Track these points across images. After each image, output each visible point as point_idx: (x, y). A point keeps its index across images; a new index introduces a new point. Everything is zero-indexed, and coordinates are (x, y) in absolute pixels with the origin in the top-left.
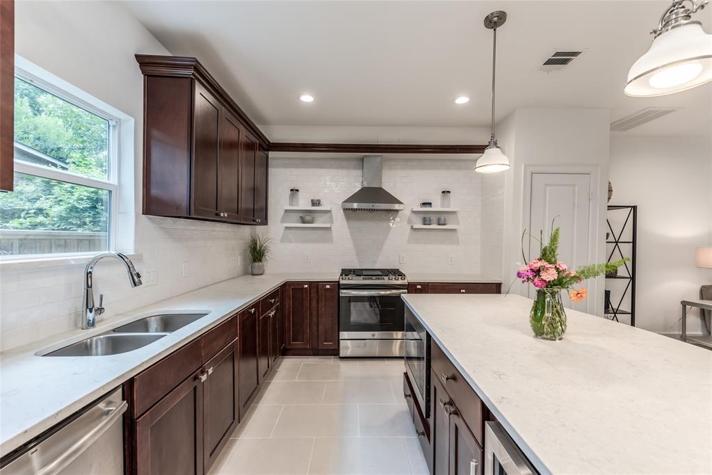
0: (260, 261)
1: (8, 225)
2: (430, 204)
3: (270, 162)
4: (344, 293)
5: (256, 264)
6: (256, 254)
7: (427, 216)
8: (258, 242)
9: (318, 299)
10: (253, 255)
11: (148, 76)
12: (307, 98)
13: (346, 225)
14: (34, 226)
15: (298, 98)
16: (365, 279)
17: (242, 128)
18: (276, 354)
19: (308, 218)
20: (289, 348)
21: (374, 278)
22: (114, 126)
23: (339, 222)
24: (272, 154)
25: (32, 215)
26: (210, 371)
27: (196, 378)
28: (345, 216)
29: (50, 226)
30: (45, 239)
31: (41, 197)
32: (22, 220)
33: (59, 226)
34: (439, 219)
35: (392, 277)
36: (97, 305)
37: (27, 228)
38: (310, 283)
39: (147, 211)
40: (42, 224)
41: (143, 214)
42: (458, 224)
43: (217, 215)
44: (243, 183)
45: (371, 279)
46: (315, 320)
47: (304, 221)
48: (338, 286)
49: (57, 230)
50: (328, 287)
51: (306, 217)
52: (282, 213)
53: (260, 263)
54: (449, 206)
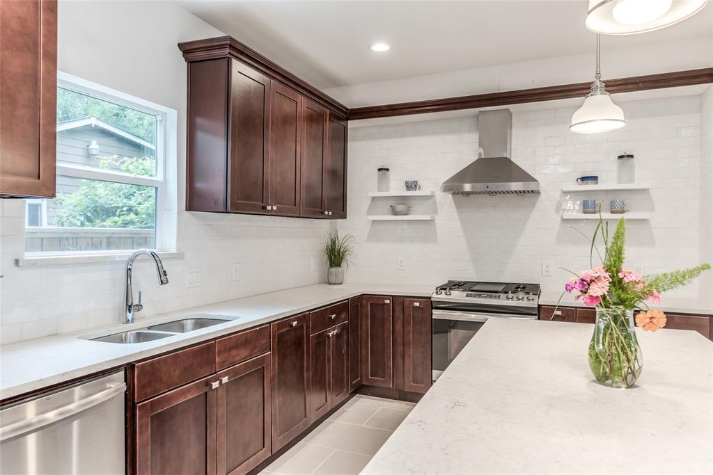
0: (339, 265)
1: (105, 223)
2: (595, 178)
3: (350, 133)
4: (437, 314)
5: (334, 270)
6: (335, 256)
7: (590, 199)
8: (337, 242)
9: (404, 321)
10: (330, 259)
11: (191, 62)
12: (381, 47)
13: (457, 217)
14: (126, 224)
15: (369, 47)
16: (471, 296)
17: (300, 98)
18: (342, 388)
19: (400, 208)
20: (366, 384)
21: (484, 294)
22: (161, 121)
23: (446, 212)
24: (352, 124)
25: (125, 212)
26: (225, 380)
27: (208, 384)
28: (455, 202)
29: (138, 224)
30: (127, 238)
31: (135, 192)
32: (116, 219)
33: (146, 224)
34: (612, 203)
35: (521, 295)
36: (136, 302)
37: (120, 227)
38: (394, 298)
39: (190, 207)
40: (132, 223)
41: (186, 210)
42: (652, 209)
43: (264, 208)
44: (304, 168)
45: (480, 296)
46: (400, 349)
47: (395, 213)
48: (430, 304)
49: (145, 228)
50: (417, 304)
51: (400, 205)
52: (368, 202)
53: (340, 269)
54: (631, 180)
